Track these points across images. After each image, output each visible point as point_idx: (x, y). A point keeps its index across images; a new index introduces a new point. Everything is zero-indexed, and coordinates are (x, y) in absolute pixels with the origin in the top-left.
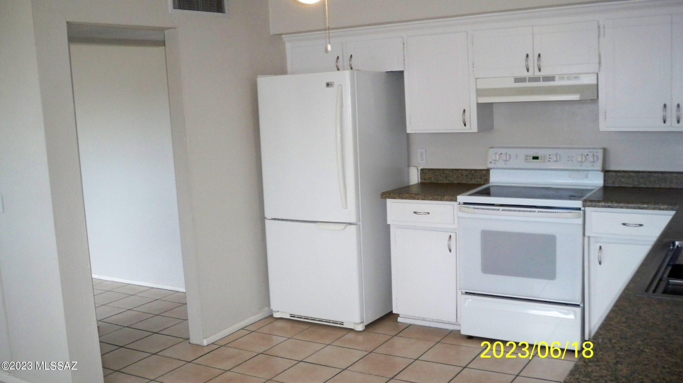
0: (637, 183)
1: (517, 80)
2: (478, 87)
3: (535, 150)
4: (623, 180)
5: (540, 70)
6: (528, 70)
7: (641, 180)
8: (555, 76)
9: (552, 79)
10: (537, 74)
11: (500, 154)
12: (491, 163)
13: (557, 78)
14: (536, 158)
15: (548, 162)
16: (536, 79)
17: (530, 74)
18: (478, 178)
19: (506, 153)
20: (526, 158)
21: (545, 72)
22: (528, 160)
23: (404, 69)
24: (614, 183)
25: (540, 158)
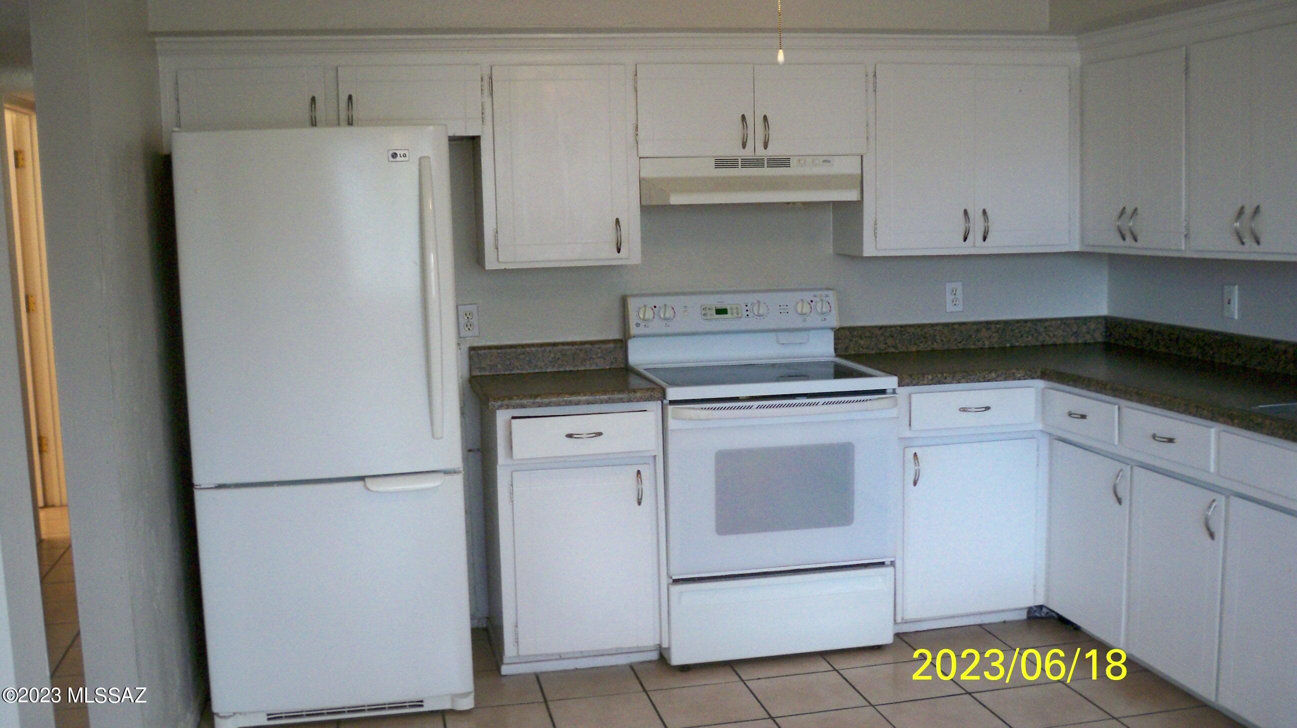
0: (882, 346)
1: (721, 163)
2: (642, 175)
3: (718, 296)
4: (862, 342)
5: (766, 147)
6: (744, 146)
7: (890, 341)
8: (791, 157)
9: (784, 162)
10: (761, 152)
11: (654, 308)
12: (638, 325)
13: (793, 162)
14: (721, 311)
15: (746, 317)
16: (756, 163)
17: (748, 153)
18: (598, 358)
19: (665, 305)
20: (703, 312)
21: (774, 151)
22: (709, 317)
23: (482, 131)
24: (847, 348)
25: (729, 311)
